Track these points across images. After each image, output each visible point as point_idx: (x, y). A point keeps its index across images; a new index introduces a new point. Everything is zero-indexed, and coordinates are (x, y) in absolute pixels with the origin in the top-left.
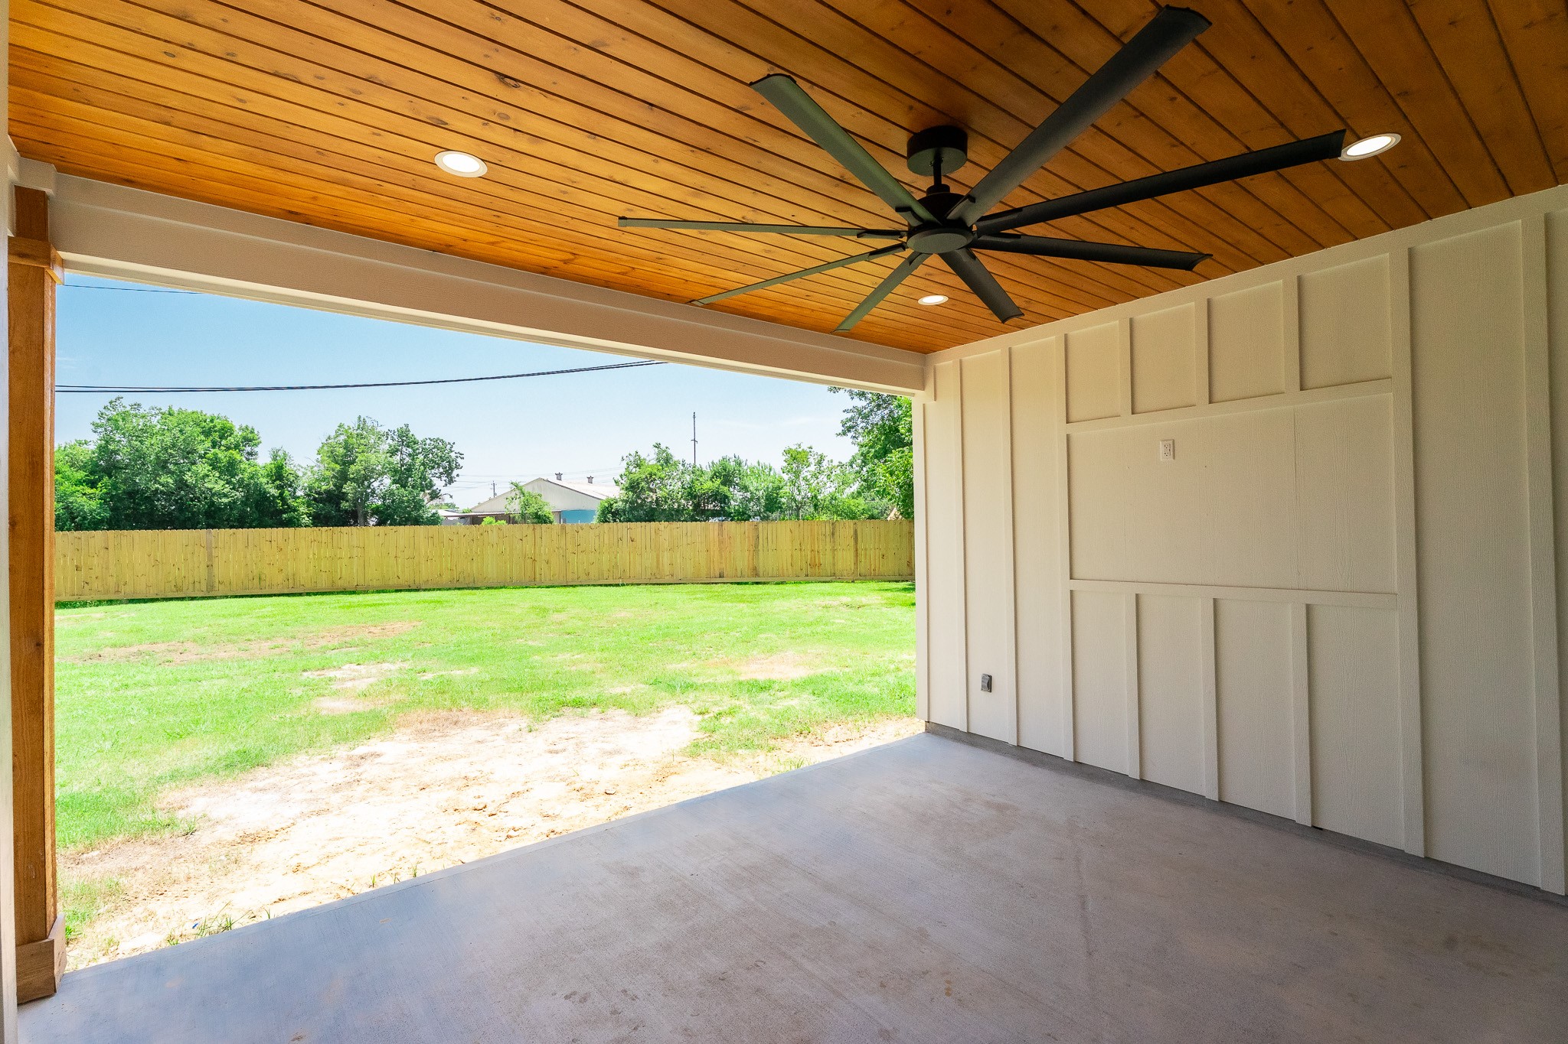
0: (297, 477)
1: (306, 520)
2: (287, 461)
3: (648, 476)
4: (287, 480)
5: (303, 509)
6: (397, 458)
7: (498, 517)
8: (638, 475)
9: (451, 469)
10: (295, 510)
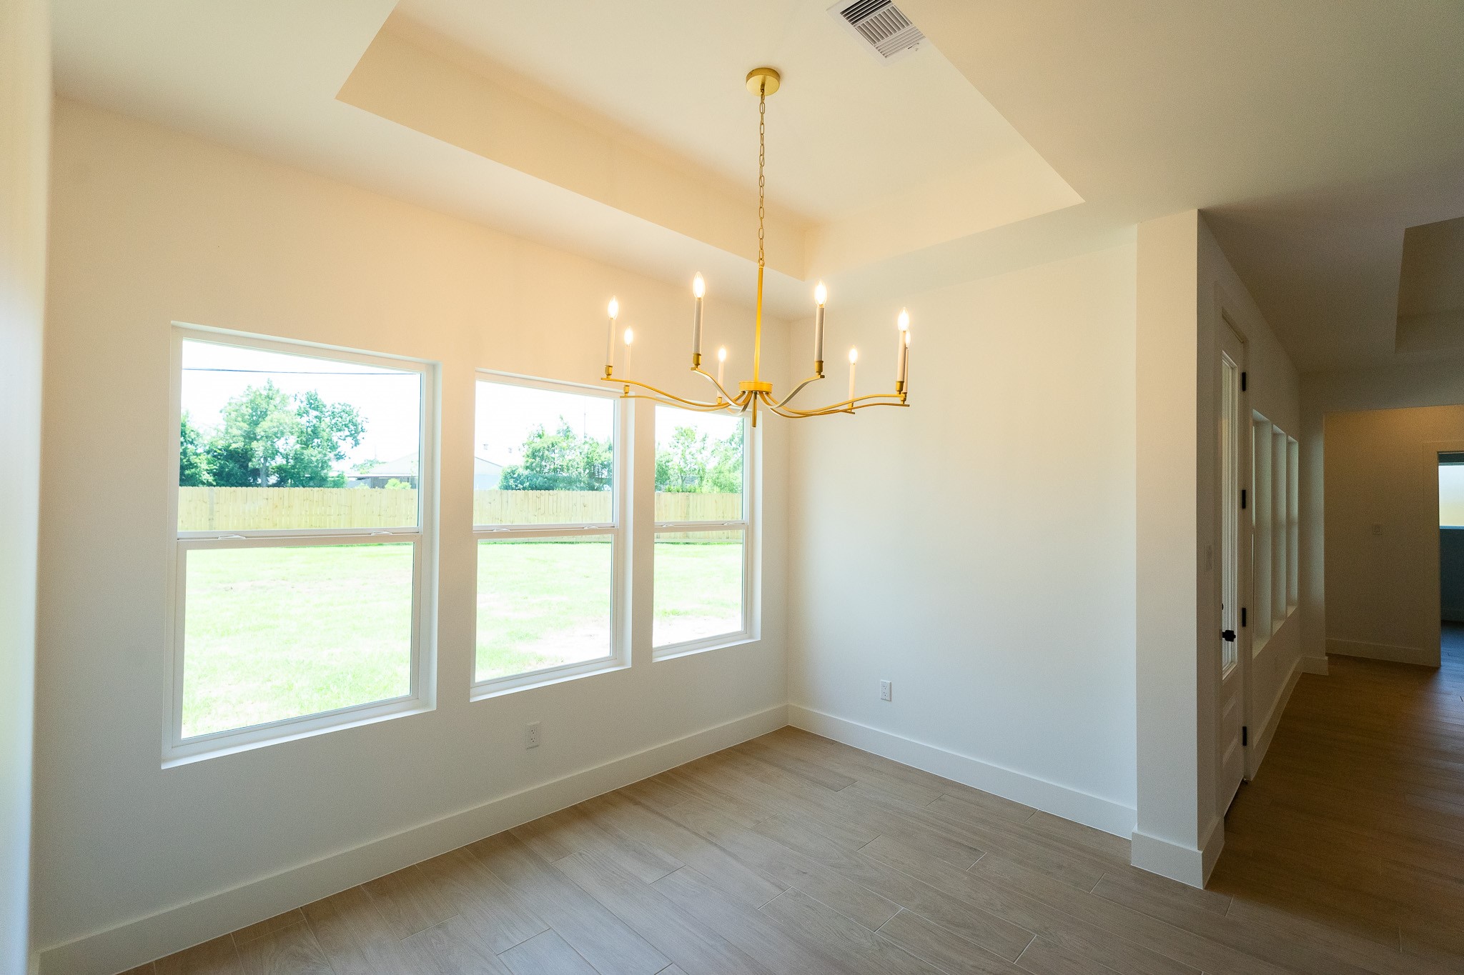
0: (198, 435)
1: (207, 477)
2: (189, 419)
3: (551, 446)
4: (189, 437)
5: (204, 466)
6: (304, 420)
7: (401, 479)
8: (538, 444)
9: (357, 432)
10: (196, 467)
